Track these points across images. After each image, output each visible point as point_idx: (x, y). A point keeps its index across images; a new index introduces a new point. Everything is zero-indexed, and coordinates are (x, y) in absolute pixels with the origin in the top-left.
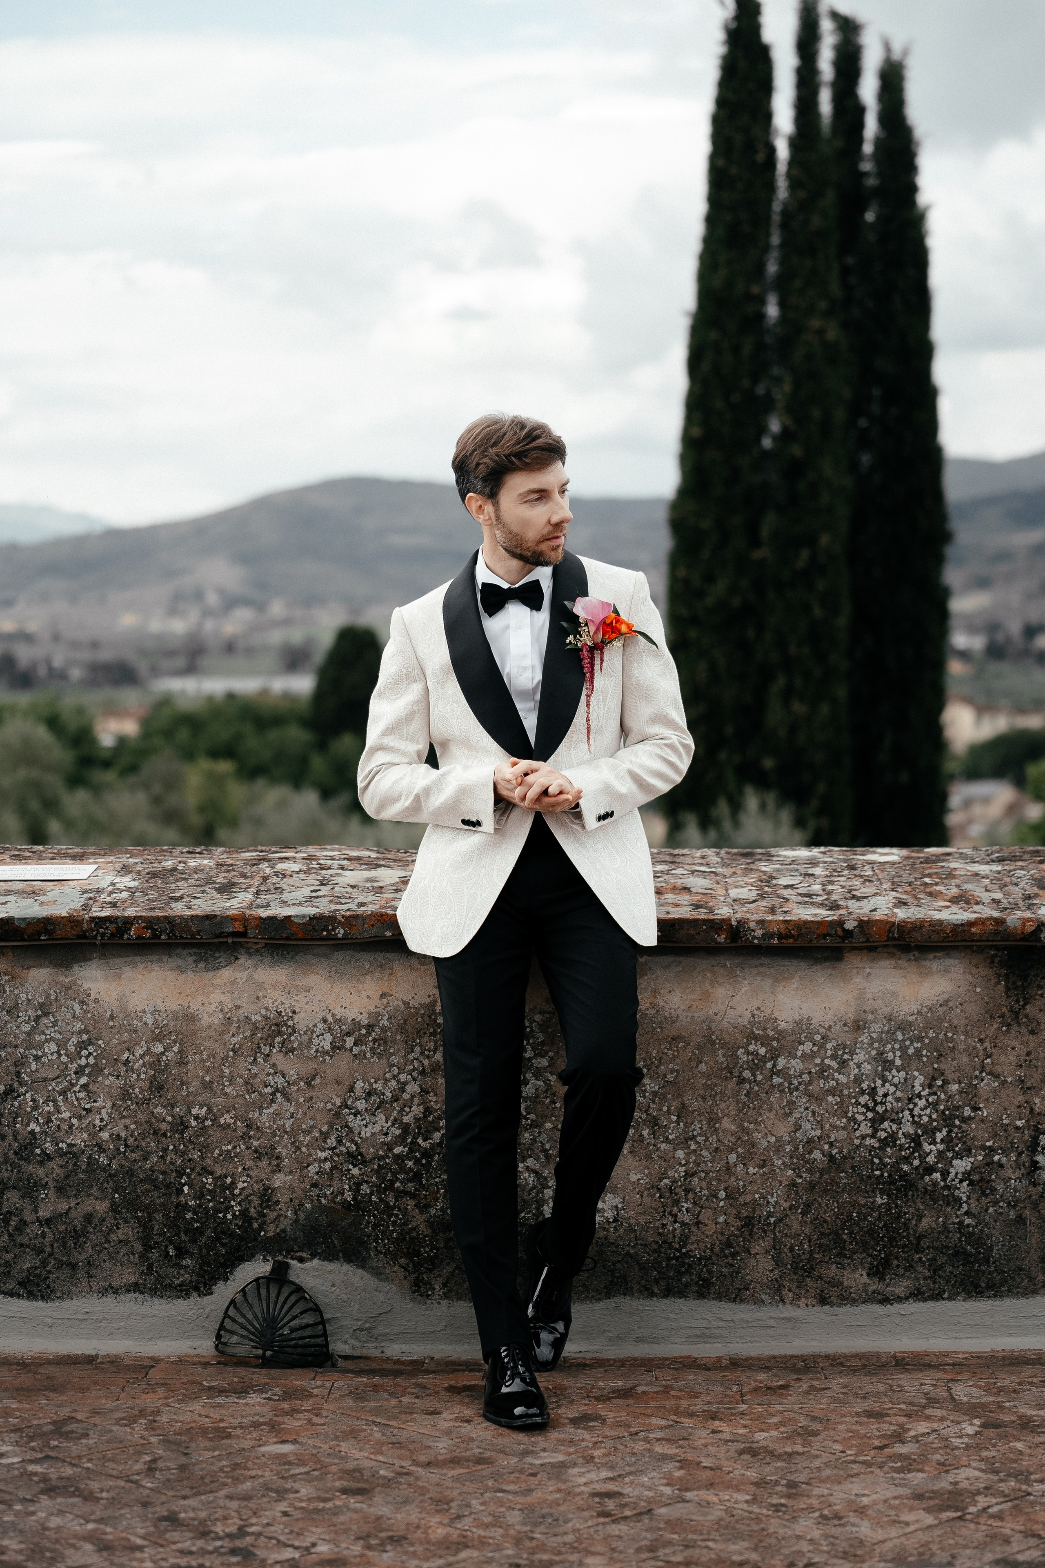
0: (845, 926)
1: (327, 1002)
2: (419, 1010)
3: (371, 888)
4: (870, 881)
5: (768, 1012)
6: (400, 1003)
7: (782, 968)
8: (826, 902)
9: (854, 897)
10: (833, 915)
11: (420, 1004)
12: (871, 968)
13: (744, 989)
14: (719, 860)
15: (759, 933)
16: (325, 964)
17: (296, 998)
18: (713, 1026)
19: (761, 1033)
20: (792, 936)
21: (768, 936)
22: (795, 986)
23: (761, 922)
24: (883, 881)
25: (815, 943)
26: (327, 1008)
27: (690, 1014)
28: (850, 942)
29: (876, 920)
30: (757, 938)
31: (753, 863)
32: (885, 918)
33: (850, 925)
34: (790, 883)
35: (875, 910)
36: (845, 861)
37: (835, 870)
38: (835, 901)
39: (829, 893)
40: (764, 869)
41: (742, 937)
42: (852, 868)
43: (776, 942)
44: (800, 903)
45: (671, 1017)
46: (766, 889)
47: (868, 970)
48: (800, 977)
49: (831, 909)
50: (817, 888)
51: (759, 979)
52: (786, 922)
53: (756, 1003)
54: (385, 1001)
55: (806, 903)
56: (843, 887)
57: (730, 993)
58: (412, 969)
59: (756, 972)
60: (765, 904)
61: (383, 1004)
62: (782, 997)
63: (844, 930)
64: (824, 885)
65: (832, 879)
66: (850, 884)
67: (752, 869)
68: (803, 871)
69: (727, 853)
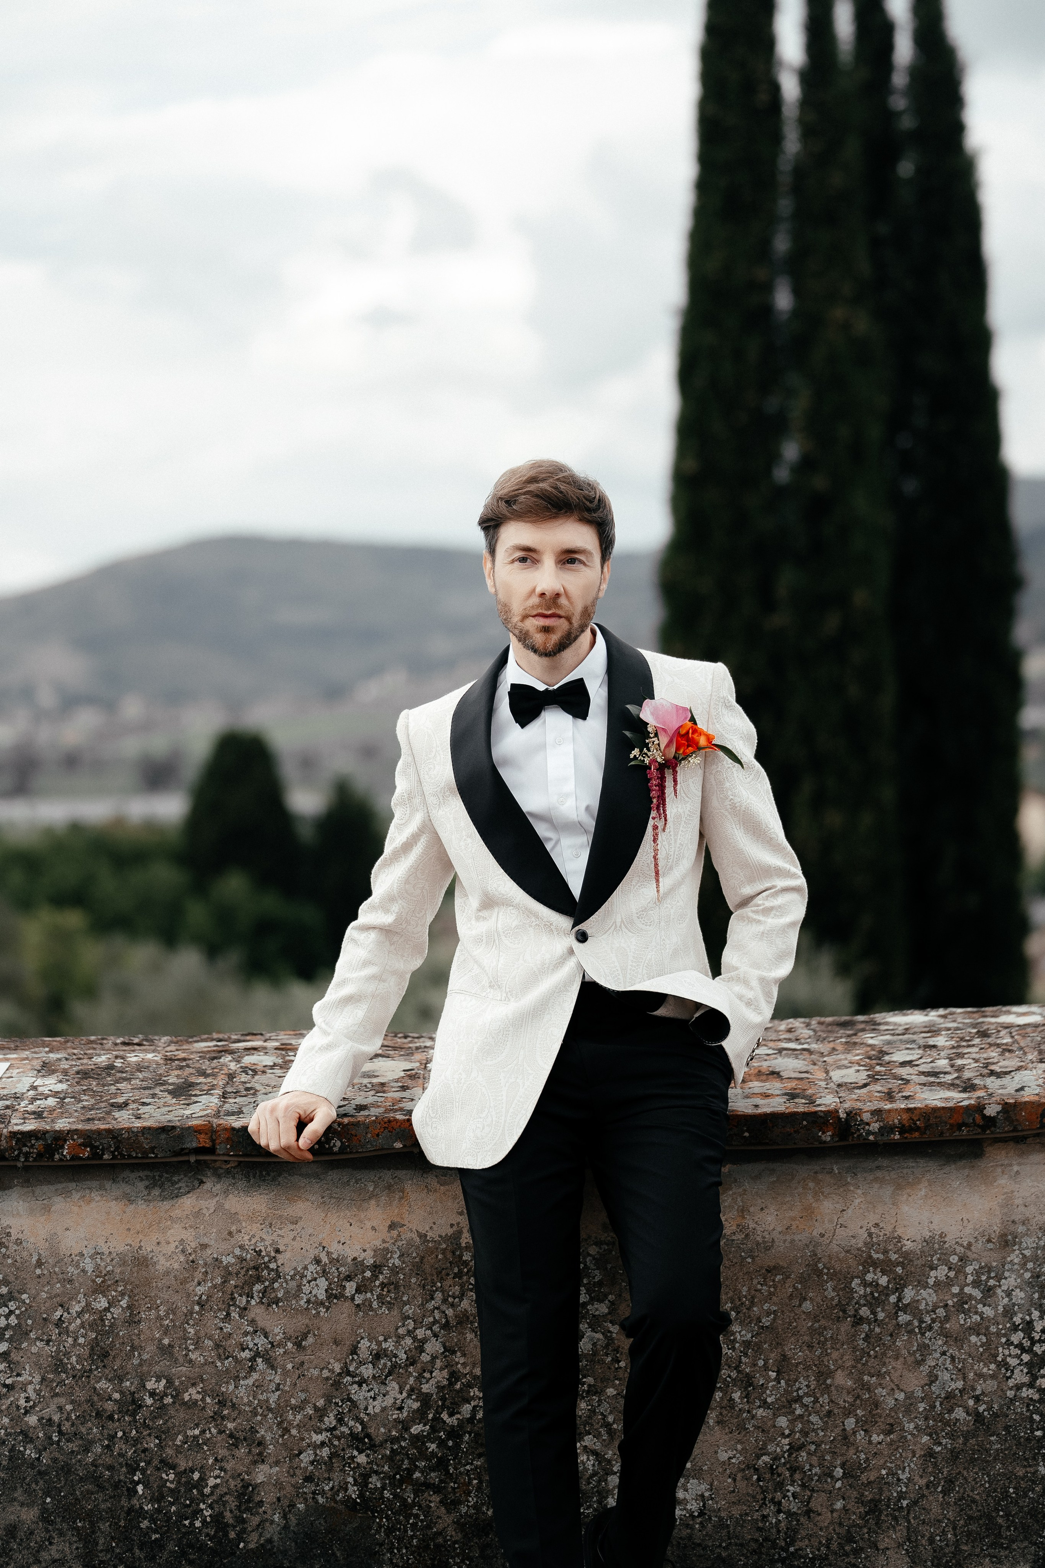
0: (985, 1112)
1: (321, 1236)
2: (440, 1244)
3: (369, 1086)
4: (1010, 1051)
5: (888, 1229)
6: (415, 1236)
7: (905, 1171)
8: (957, 1082)
9: (992, 1073)
10: (969, 1098)
11: (440, 1236)
12: (1019, 1164)
13: (857, 1201)
14: (811, 1033)
15: (875, 1126)
16: (317, 1186)
17: (280, 1232)
18: (819, 1251)
19: (881, 1256)
20: (918, 1129)
21: (887, 1129)
22: (923, 1193)
23: (877, 1113)
24: (1027, 1050)
25: (947, 1136)
26: (320, 1244)
27: (788, 1238)
28: (992, 1133)
29: (1026, 1102)
30: (873, 1134)
31: (855, 1034)
32: (1036, 1098)
33: (992, 1110)
34: (908, 1059)
35: (1022, 1089)
36: (974, 1026)
37: (962, 1039)
38: (969, 1079)
39: (960, 1069)
40: (871, 1042)
41: (853, 1134)
42: (984, 1034)
43: (897, 1137)
44: (924, 1085)
45: (764, 1242)
46: (878, 1068)
47: (1016, 1168)
48: (929, 1181)
49: (964, 1090)
50: (943, 1063)
51: (876, 1186)
52: (909, 1110)
53: (873, 1218)
54: (395, 1233)
55: (931, 1084)
56: (976, 1061)
57: (839, 1207)
58: (429, 1191)
59: (871, 1177)
60: (879, 1088)
61: (392, 1238)
62: (907, 1208)
63: (984, 1117)
64: (951, 1059)
65: (960, 1050)
66: (985, 1056)
67: (855, 1043)
68: (921, 1042)
69: (820, 1023)
